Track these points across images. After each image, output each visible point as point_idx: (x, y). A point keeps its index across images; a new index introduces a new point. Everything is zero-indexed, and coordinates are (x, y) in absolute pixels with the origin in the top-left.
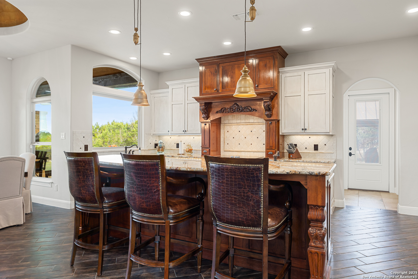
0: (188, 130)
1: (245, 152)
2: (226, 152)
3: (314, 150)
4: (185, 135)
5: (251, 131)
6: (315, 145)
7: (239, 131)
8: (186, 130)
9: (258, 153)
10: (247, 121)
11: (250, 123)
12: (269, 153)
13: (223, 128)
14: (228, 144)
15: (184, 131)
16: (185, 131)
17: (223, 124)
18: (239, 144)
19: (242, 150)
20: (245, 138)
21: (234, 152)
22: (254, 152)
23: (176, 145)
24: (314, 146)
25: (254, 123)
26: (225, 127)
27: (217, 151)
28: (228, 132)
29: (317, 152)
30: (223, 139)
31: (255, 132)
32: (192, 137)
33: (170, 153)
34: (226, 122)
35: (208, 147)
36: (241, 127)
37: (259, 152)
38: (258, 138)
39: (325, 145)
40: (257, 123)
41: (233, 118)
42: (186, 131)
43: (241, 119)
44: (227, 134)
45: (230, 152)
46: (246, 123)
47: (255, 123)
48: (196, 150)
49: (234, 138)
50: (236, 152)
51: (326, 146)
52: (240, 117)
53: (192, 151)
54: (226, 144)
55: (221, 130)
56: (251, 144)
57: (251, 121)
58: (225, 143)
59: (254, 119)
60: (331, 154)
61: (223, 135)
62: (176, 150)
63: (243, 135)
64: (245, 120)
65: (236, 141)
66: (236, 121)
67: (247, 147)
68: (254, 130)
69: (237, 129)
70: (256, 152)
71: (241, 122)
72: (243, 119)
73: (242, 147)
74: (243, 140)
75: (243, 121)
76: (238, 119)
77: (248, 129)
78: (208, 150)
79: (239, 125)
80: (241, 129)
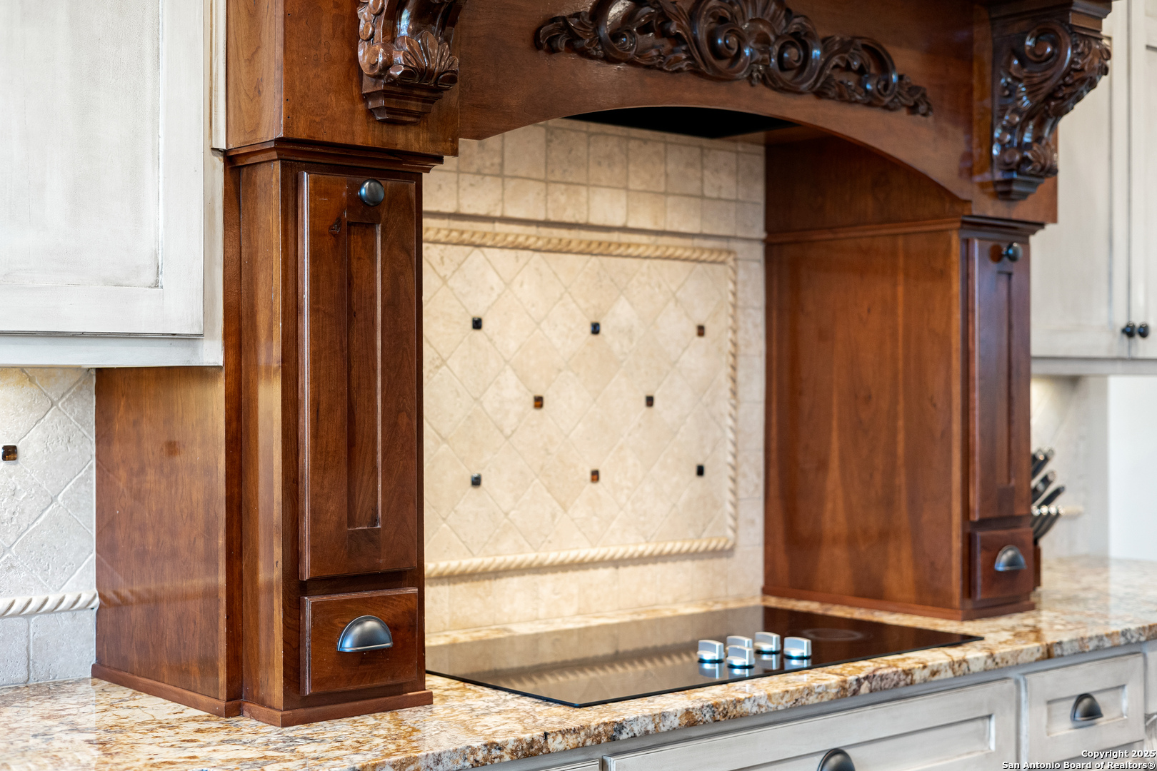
1: (538, 569)
5: (596, 329)
7: (477, 324)
9: (651, 569)
10: (567, 206)
12: (999, 564)
18: (476, 482)
19: (508, 553)
20: (539, 402)
22: (616, 563)
25: (621, 238)
31: (630, 333)
36: (486, 276)
37: (659, 557)
38: (650, 401)
43: (502, 175)
56: (595, 475)
57: (606, 205)
59: (626, 189)
63: (509, 372)
64: (543, 195)
65: (444, 439)
66: (458, 187)
67: (554, 516)
68: (619, 316)
69: (452, 289)
70: (641, 560)
71: (511, 213)
72: (523, 174)
73: (506, 514)
74: (513, 432)
75: (527, 204)
76: (478, 173)
77: (561, 298)
78: (404, 613)
79: (477, 251)
80: (499, 296)
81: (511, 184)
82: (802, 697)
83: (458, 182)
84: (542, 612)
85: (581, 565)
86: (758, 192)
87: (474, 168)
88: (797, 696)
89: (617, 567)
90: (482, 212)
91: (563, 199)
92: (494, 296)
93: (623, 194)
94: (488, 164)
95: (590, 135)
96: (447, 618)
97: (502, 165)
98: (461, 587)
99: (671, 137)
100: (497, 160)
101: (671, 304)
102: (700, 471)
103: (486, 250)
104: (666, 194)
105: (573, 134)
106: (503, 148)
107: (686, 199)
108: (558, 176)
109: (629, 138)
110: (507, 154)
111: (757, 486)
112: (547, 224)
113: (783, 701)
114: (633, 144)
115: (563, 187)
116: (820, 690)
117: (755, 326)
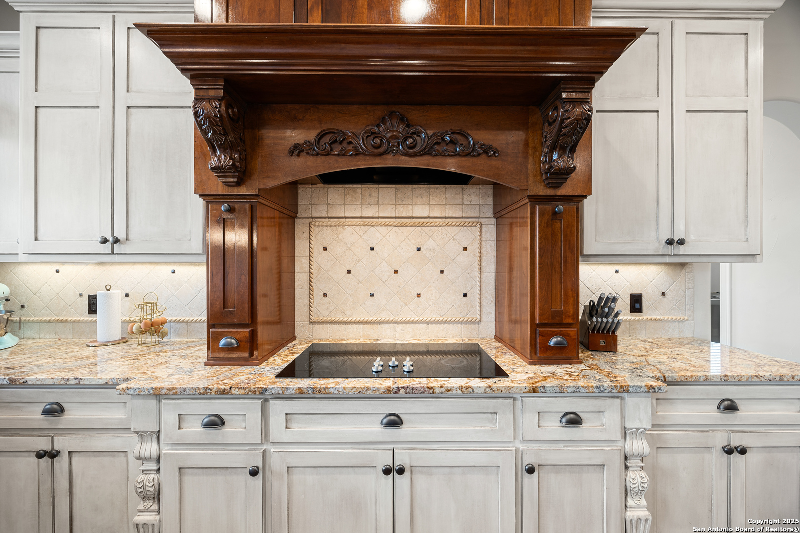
0: (131, 237)
1: (396, 322)
2: (316, 326)
3: (631, 312)
4: (116, 258)
5: (419, 249)
6: (632, 296)
7: (372, 249)
8: (120, 234)
9: (443, 326)
10: (403, 211)
11: (414, 220)
12: (551, 343)
13: (306, 235)
14: (325, 295)
15: (105, 241)
16: (110, 239)
17: (307, 221)
18: (372, 295)
19: (384, 317)
20: (396, 272)
21: (349, 326)
22: (428, 323)
23: (85, 301)
24: (629, 298)
25: (427, 220)
26: (315, 230)
27: (279, 322)
28: (325, 249)
29: (641, 318)
30: (305, 276)
31: (433, 250)
32: (166, 270)
33: (53, 336)
34: (321, 211)
35: (248, 321)
36: (376, 234)
37: (446, 322)
38: (442, 272)
39: (663, 294)
40: (440, 220)
41: (349, 198)
42: (116, 241)
43: (378, 204)
44: (319, 257)
45: (335, 326)
46: (398, 220)
47: (431, 220)
48: (187, 322)
49: (349, 272)
50: (361, 326)
51: (665, 299)
52: (375, 194)
53: (166, 328)
54: (317, 294)
55: (296, 242)
56: (419, 295)
57: (420, 210)
58: (314, 293)
59: (429, 204)
60: (680, 323)
61: (305, 261)
62: (87, 322)
63: (384, 263)
64: (394, 209)
65: (360, 282)
66: (362, 209)
67: (402, 307)
68: (429, 244)
69: (363, 239)
70: (437, 322)
71: (381, 215)
72: (386, 203)
73: (384, 305)
74: (386, 281)
75: (389, 211)
76: (369, 204)
77: (405, 240)
78: (244, 337)
79: (372, 227)
80: (381, 240)
81: (381, 207)
82: (363, 391)
83: (361, 207)
84: (397, 336)
85: (413, 322)
86: (490, 200)
87: (367, 203)
88: (360, 390)
89: (428, 324)
90: (371, 215)
91: (402, 209)
92: (379, 240)
93: (427, 207)
94: (373, 201)
95: (413, 188)
96: (361, 334)
97: (378, 201)
98: (366, 326)
99: (447, 186)
100: (376, 200)
101: (452, 240)
102: (465, 295)
103: (376, 227)
104: (446, 204)
105: (406, 189)
106: (378, 196)
107: (455, 206)
108: (400, 202)
109: (429, 188)
110: (380, 197)
111: (492, 301)
112: (396, 217)
113: (352, 391)
114: (431, 190)
115: (402, 206)
116: (374, 389)
117: (491, 247)
